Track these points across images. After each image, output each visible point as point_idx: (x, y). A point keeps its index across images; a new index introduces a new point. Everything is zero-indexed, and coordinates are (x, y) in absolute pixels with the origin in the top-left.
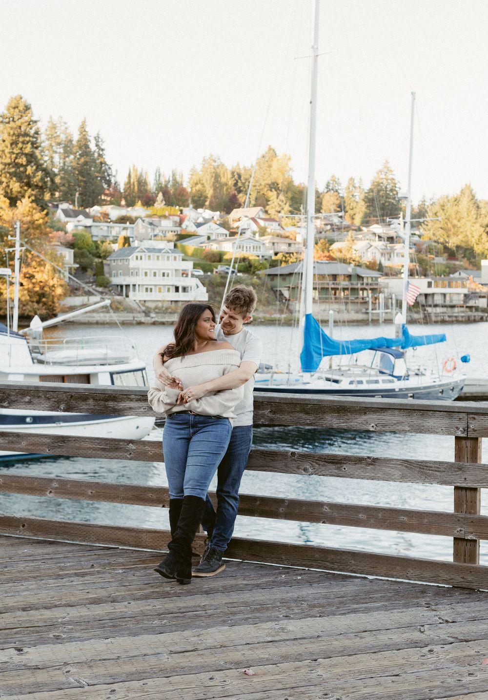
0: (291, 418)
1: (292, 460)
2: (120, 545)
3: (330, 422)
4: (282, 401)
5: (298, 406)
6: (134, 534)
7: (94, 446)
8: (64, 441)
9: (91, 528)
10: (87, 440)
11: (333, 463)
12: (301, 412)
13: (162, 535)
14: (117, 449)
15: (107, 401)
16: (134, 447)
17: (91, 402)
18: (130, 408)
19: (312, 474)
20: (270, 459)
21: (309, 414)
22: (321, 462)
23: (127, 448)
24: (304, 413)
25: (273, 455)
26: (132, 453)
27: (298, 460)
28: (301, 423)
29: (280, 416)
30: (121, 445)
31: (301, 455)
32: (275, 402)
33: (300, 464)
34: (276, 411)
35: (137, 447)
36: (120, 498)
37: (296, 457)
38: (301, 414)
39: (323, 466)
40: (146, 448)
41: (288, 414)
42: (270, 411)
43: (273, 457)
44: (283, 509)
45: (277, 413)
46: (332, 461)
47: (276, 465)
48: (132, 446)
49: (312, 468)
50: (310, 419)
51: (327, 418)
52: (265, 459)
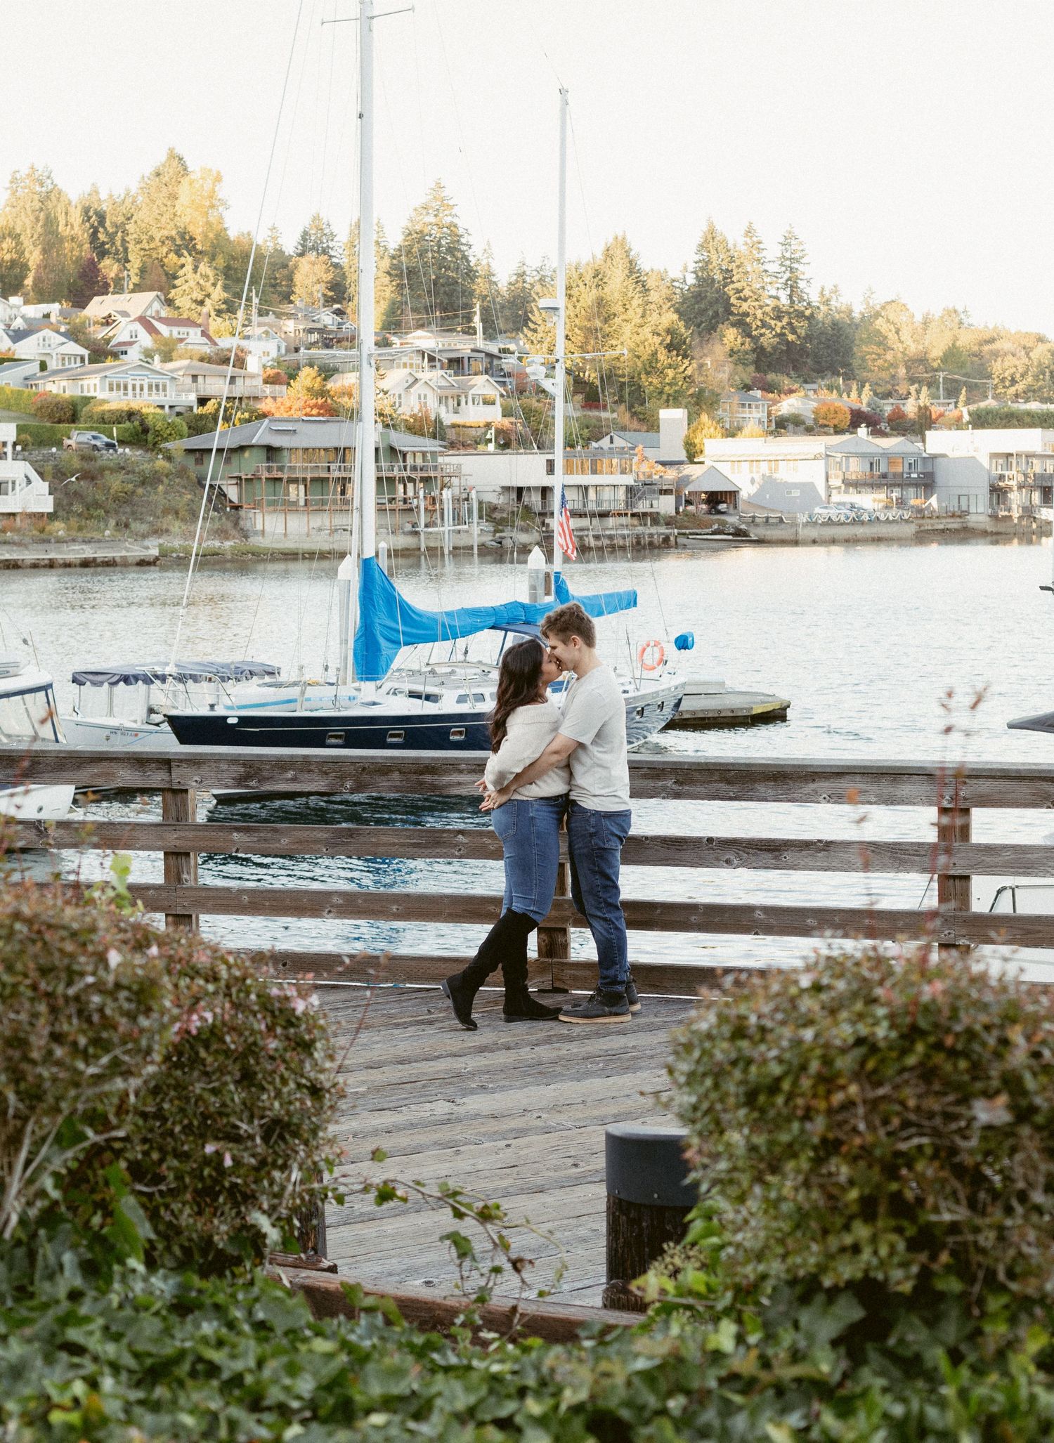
0: (707, 791)
1: (708, 849)
3: (764, 794)
4: (694, 767)
5: (717, 773)
7: (401, 841)
8: (351, 836)
11: (769, 850)
12: (721, 781)
14: (438, 844)
15: (422, 773)
16: (465, 840)
17: (396, 775)
18: (459, 784)
19: (738, 867)
20: (675, 849)
21: (733, 783)
22: (751, 850)
23: (455, 842)
24: (726, 783)
25: (681, 842)
26: (463, 848)
27: (718, 849)
28: (720, 797)
29: (690, 788)
30: (445, 838)
31: (722, 841)
32: (683, 768)
33: (721, 854)
34: (684, 781)
35: (471, 839)
36: (444, 915)
37: (714, 844)
38: (720, 784)
39: (753, 855)
40: (484, 840)
41: (701, 785)
42: (675, 782)
43: (681, 845)
44: (696, 917)
45: (686, 785)
46: (767, 847)
47: (684, 857)
48: (462, 839)
49: (738, 859)
50: (733, 792)
51: (759, 788)
52: (668, 849)
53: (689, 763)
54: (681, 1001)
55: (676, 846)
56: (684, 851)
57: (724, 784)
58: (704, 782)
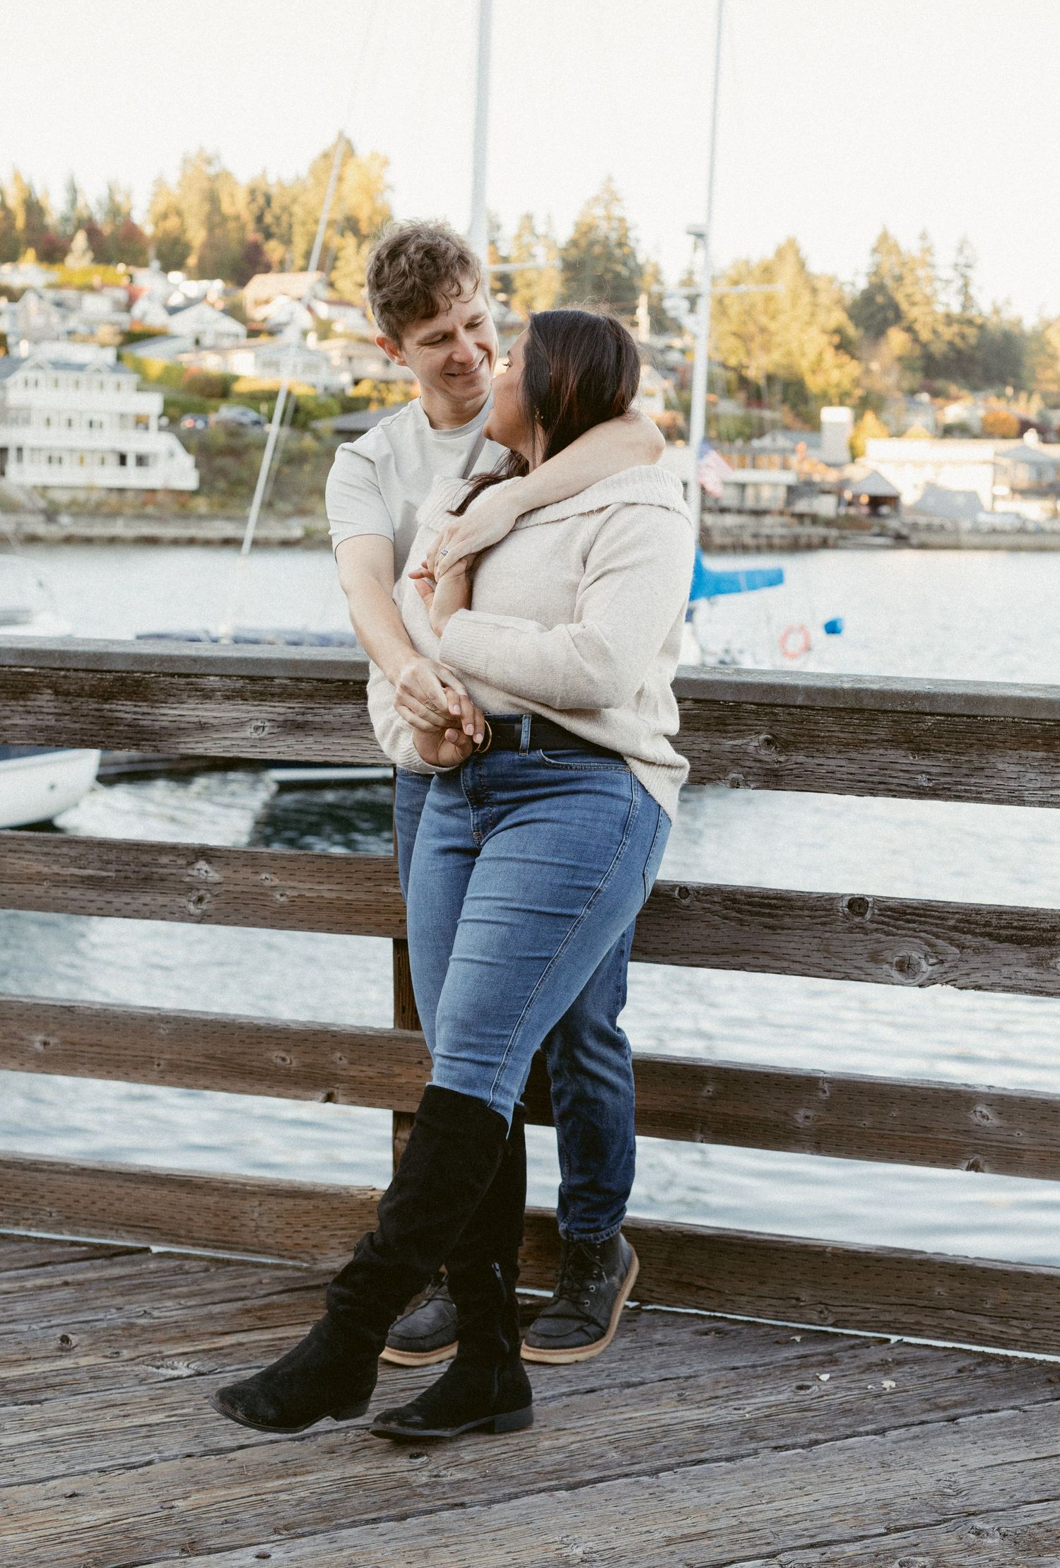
0: (854, 768)
1: (850, 930)
2: (156, 1241)
3: (1013, 784)
4: (820, 703)
5: (885, 721)
6: (211, 1200)
7: (56, 868)
9: (41, 1177)
10: (28, 847)
11: (1018, 941)
12: (894, 743)
13: (323, 1205)
14: (147, 881)
15: (108, 696)
16: (214, 876)
17: (45, 700)
18: (202, 727)
19: (932, 981)
20: (761, 924)
21: (927, 750)
22: (969, 937)
23: (188, 879)
24: (908, 749)
25: (777, 907)
26: (209, 895)
27: (876, 930)
28: (892, 787)
29: (809, 760)
30: (164, 866)
31: (891, 909)
32: (792, 703)
33: (885, 945)
34: (792, 738)
35: (229, 873)
36: (158, 1065)
37: (868, 916)
38: (892, 752)
39: (977, 951)
40: (263, 876)
41: (840, 752)
42: (767, 740)
43: (776, 916)
44: (810, 1113)
45: (797, 749)
46: (1013, 932)
47: (785, 947)
48: (206, 872)
49: (932, 961)
50: (928, 773)
51: (1000, 766)
52: (742, 925)
53: (809, 691)
54: (761, 1332)
55: (763, 915)
56: (785, 931)
57: (903, 753)
58: (848, 744)
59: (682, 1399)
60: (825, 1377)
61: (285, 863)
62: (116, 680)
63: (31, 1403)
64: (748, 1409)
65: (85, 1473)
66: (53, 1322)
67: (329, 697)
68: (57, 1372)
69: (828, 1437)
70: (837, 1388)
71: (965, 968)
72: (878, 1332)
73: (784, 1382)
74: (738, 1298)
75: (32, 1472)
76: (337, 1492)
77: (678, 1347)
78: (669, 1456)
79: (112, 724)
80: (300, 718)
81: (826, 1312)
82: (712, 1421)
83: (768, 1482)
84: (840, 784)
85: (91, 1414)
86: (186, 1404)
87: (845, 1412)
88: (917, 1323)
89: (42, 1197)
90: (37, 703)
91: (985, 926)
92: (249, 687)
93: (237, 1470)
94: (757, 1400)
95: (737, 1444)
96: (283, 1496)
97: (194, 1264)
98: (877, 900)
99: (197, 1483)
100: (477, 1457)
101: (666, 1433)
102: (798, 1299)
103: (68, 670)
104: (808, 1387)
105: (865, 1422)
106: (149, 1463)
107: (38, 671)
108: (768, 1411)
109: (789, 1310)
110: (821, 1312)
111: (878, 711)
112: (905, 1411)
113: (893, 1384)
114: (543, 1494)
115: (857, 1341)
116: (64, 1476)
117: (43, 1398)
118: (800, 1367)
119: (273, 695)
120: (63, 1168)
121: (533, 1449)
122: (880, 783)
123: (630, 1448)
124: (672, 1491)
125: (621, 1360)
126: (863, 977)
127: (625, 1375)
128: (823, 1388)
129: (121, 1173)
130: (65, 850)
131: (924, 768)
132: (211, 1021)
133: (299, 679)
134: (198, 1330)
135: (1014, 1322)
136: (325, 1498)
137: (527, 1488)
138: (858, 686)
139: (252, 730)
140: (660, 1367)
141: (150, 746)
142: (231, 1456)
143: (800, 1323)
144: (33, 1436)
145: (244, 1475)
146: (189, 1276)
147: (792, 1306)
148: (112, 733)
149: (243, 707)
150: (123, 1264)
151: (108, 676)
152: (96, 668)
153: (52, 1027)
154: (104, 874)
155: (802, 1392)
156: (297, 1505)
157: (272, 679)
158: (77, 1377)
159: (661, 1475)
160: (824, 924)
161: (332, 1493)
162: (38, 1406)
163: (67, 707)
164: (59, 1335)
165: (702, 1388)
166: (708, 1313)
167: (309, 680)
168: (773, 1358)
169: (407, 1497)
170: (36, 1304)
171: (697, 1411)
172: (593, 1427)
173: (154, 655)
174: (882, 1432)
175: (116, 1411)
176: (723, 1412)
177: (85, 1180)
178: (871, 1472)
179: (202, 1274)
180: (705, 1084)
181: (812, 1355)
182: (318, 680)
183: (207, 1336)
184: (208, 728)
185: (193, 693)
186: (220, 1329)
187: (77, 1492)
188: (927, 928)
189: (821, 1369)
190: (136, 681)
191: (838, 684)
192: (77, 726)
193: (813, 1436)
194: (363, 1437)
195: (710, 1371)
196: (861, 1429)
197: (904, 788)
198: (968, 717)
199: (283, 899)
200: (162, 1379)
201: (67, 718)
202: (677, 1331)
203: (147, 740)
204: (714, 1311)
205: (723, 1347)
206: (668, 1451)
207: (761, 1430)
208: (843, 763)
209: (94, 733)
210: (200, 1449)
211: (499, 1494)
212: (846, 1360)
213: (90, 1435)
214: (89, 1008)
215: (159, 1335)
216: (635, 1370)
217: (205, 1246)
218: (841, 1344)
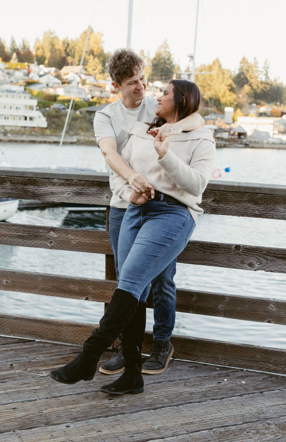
0: (237, 208)
1: (235, 254)
2: (37, 338)
3: (283, 214)
4: (228, 190)
5: (246, 195)
6: (53, 327)
7: (10, 233)
9: (5, 320)
10: (3, 226)
11: (283, 258)
12: (249, 202)
13: (84, 329)
14: (36, 237)
15: (26, 184)
16: (55, 236)
17: (8, 185)
18: (52, 193)
19: (258, 269)
20: (210, 252)
21: (259, 204)
22: (269, 257)
23: (48, 236)
24: (253, 203)
25: (214, 247)
26: (53, 241)
27: (243, 254)
28: (248, 214)
29: (225, 206)
30: (41, 233)
31: (247, 249)
32: (220, 190)
33: (245, 259)
34: (220, 200)
35: (60, 235)
36: (39, 289)
37: (241, 250)
38: (249, 204)
39: (271, 261)
40: (69, 236)
41: (233, 204)
42: (213, 200)
43: (215, 250)
44: (223, 306)
45: (221, 203)
46: (282, 256)
47: (216, 259)
48: (53, 234)
49: (258, 263)
50: (259, 210)
51: (279, 209)
52: (204, 252)
53: (225, 186)
54: (207, 367)
55: (211, 250)
56: (217, 254)
57: (251, 204)
58: (236, 202)
59: (185, 385)
60: (226, 380)
61: (75, 232)
62: (28, 179)
63: (2, 383)
64: (204, 388)
65: (17, 402)
66: (8, 360)
67: (89, 186)
68: (10, 374)
69: (226, 397)
70: (229, 383)
71: (267, 266)
72: (241, 368)
73: (214, 381)
74: (201, 357)
75: (3, 402)
76: (88, 409)
77: (184, 371)
78: (182, 401)
79: (27, 192)
80: (80, 191)
81: (226, 362)
82: (194, 391)
83: (210, 409)
84: (233, 213)
85: (19, 386)
86: (46, 384)
87: (231, 390)
88: (252, 365)
89: (5, 325)
90: (6, 186)
91: (274, 254)
92: (66, 182)
93: (60, 402)
94: (206, 386)
95: (201, 398)
96: (73, 410)
97: (48, 345)
98: (243, 246)
99: (49, 406)
100: (128, 400)
101: (181, 395)
102: (218, 358)
103: (15, 176)
104: (221, 383)
105: (237, 393)
106: (36, 400)
107: (6, 177)
108: (210, 389)
109: (215, 361)
110: (225, 362)
111: (244, 192)
112: (248, 390)
113: (245, 382)
114: (146, 411)
115: (235, 370)
116: (12, 403)
117: (6, 381)
118: (218, 377)
119: (73, 185)
120: (11, 317)
121: (143, 398)
122: (245, 213)
123: (171, 398)
124: (183, 411)
125: (168, 374)
126: (239, 268)
127: (169, 378)
128: (225, 383)
129: (27, 319)
130: (13, 227)
131: (257, 209)
132: (54, 277)
133: (80, 180)
134: (49, 363)
135: (279, 366)
136: (85, 411)
137: (142, 409)
138: (239, 185)
139: (67, 195)
140: (179, 376)
141: (38, 198)
142: (59, 398)
143: (219, 365)
144: (3, 392)
145: (62, 404)
146: (46, 348)
147: (216, 360)
148: (27, 195)
149: (65, 188)
150: (28, 345)
151: (26, 178)
152: (23, 176)
153: (9, 277)
154: (24, 234)
155: (219, 384)
156: (77, 412)
157: (72, 180)
158: (15, 375)
159: (179, 406)
160: (228, 252)
161: (87, 409)
162: (4, 383)
163: (14, 187)
164: (10, 364)
165: (191, 382)
166: (193, 361)
167: (83, 181)
168: (211, 374)
169: (108, 411)
170: (3, 355)
171: (190, 389)
172: (160, 393)
173: (39, 173)
174: (242, 395)
175: (26, 385)
176: (197, 389)
177: (17, 320)
178: (239, 406)
179: (50, 348)
180: (193, 297)
181: (222, 374)
182: (86, 181)
183: (52, 365)
184: (54, 194)
185: (50, 184)
186: (55, 363)
187: (15, 407)
188: (257, 254)
189: (225, 378)
190: (34, 180)
191: (233, 184)
192: (17, 192)
193: (222, 396)
194: (96, 394)
195: (193, 377)
196: (236, 395)
197: (252, 214)
198: (270, 194)
199: (74, 243)
200: (39, 377)
201: (14, 190)
202: (184, 366)
203: (37, 197)
204: (194, 361)
205: (197, 371)
206: (181, 400)
207: (207, 395)
208: (234, 207)
209: (22, 194)
210: (50, 396)
211: (134, 410)
212: (232, 375)
213: (19, 392)
214: (19, 272)
215: (38, 365)
216: (172, 377)
217: (51, 340)
218: (230, 371)
